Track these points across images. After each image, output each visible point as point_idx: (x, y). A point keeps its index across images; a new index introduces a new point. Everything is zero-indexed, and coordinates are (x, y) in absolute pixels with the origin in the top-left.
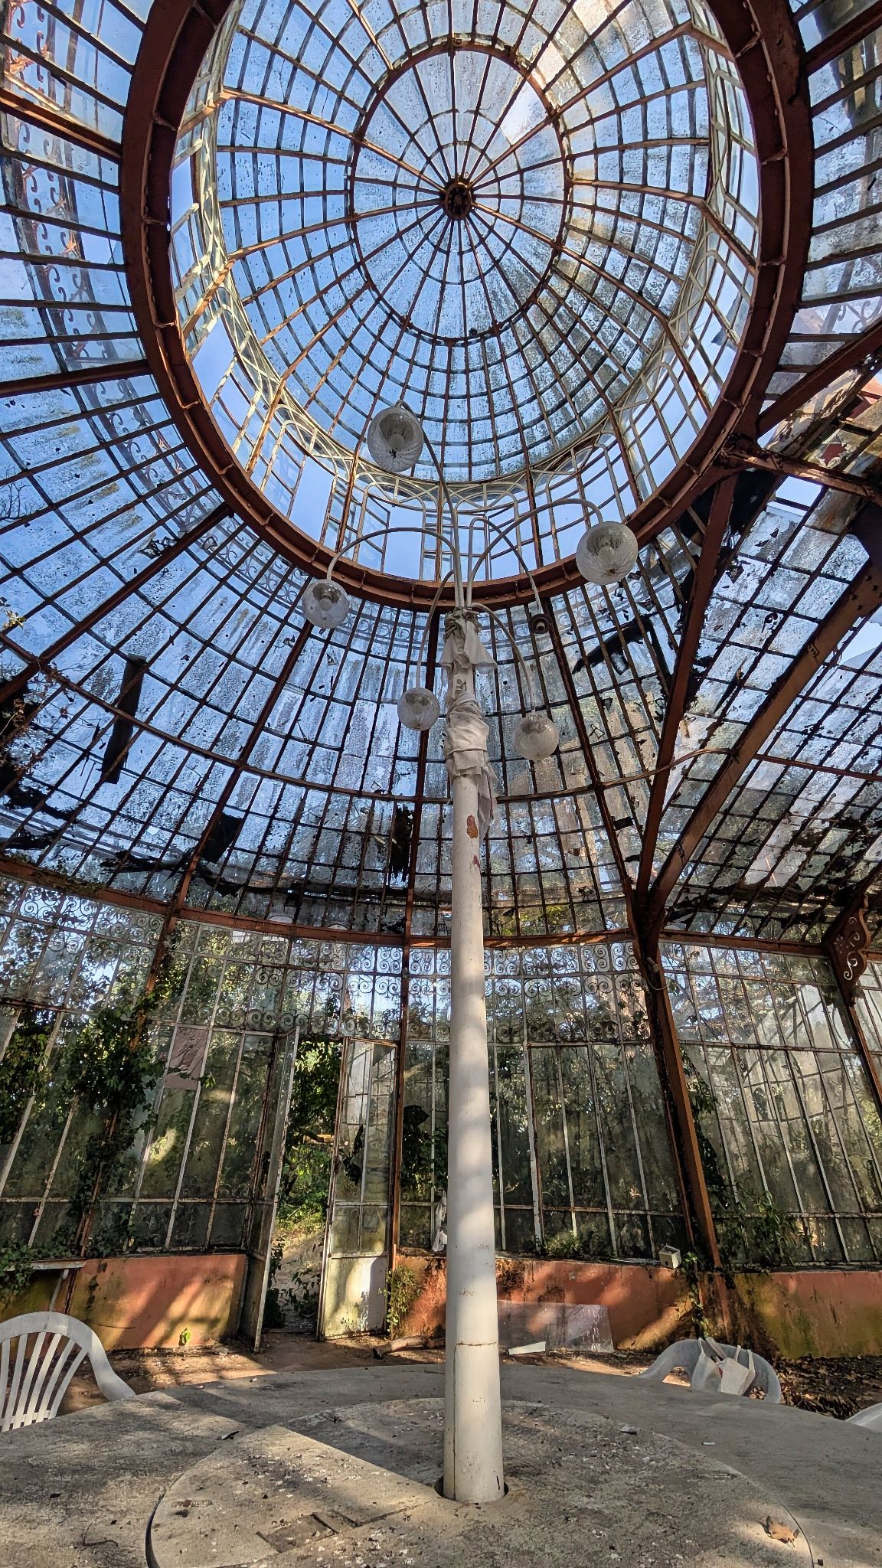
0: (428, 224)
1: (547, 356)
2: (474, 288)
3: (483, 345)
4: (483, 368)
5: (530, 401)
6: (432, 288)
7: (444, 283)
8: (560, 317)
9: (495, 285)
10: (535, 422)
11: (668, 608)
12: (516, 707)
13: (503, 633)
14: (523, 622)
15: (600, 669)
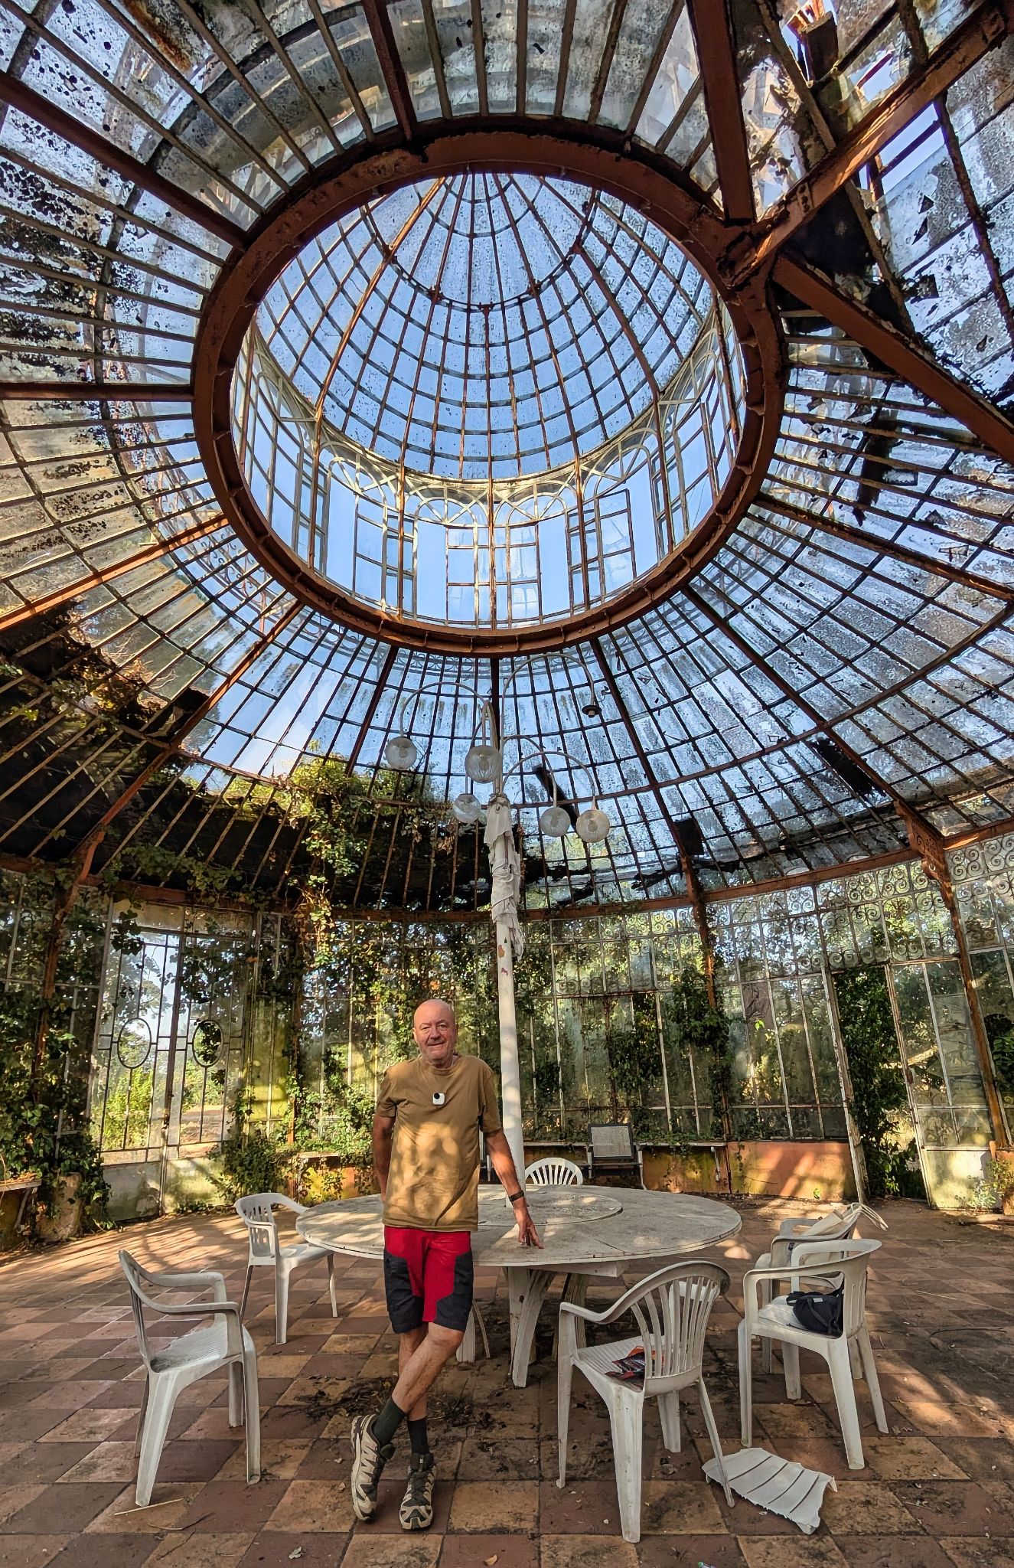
0: (479, 192)
4: (619, 228)
11: (885, 395)
12: (834, 595)
13: (754, 552)
14: (761, 530)
15: (886, 499)
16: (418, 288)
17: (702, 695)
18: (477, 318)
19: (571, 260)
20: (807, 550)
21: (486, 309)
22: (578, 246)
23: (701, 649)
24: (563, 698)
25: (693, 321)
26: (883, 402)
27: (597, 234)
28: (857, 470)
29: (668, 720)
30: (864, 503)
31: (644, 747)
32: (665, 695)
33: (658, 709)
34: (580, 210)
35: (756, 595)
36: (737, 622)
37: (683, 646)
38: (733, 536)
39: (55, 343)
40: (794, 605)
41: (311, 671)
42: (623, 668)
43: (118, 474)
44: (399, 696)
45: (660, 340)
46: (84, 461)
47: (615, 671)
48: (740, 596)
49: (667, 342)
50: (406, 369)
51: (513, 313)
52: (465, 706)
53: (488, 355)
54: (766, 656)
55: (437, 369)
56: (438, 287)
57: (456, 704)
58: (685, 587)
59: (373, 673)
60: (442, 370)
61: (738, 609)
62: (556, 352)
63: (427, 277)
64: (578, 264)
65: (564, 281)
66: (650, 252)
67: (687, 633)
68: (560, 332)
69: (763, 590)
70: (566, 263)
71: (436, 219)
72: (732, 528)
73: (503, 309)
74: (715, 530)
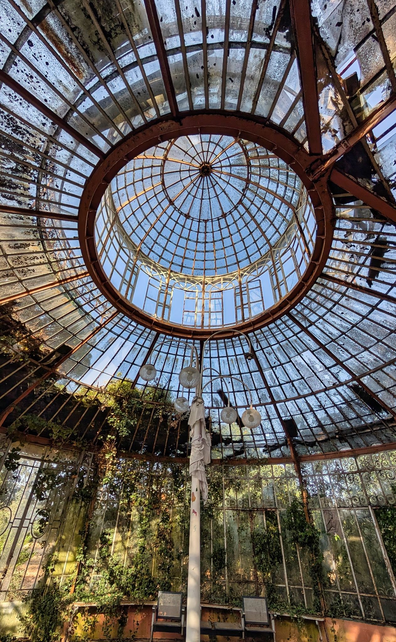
0: (206, 187)
1: (268, 167)
2: (232, 180)
3: (250, 190)
4: (256, 196)
5: (278, 187)
6: (222, 197)
7: (224, 191)
8: (260, 152)
9: (236, 171)
10: (285, 191)
11: (382, 229)
12: (358, 318)
13: (320, 299)
14: (323, 289)
15: (382, 276)
16: (181, 213)
17: (296, 361)
18: (202, 224)
19: (238, 207)
20: (345, 298)
21: (206, 221)
22: (240, 202)
23: (295, 341)
24: (232, 360)
25: (285, 222)
26: (381, 233)
27: (247, 198)
28: (368, 263)
29: (280, 372)
30: (372, 276)
31: (269, 384)
32: (279, 360)
33: (276, 367)
34: (241, 191)
35: (321, 317)
36: (311, 329)
37: (287, 339)
38: (310, 292)
39: (18, 191)
40: (339, 322)
41: (120, 341)
42: (259, 348)
43: (42, 249)
44: (158, 354)
45: (272, 230)
46: (28, 243)
47: (255, 349)
48: (313, 318)
49: (275, 230)
50: (174, 238)
51: (216, 223)
52: (188, 361)
53: (206, 236)
54: (326, 345)
55: (186, 239)
56: (188, 213)
57: (184, 360)
58: (288, 313)
59: (148, 344)
60: (188, 239)
61: (312, 324)
62: (232, 235)
63: (185, 210)
64: (240, 208)
65: (235, 213)
66: (267, 202)
67: (289, 334)
68: (233, 229)
69: (324, 315)
70: (236, 208)
71: (189, 193)
72: (309, 288)
73: (212, 221)
74: (301, 289)
